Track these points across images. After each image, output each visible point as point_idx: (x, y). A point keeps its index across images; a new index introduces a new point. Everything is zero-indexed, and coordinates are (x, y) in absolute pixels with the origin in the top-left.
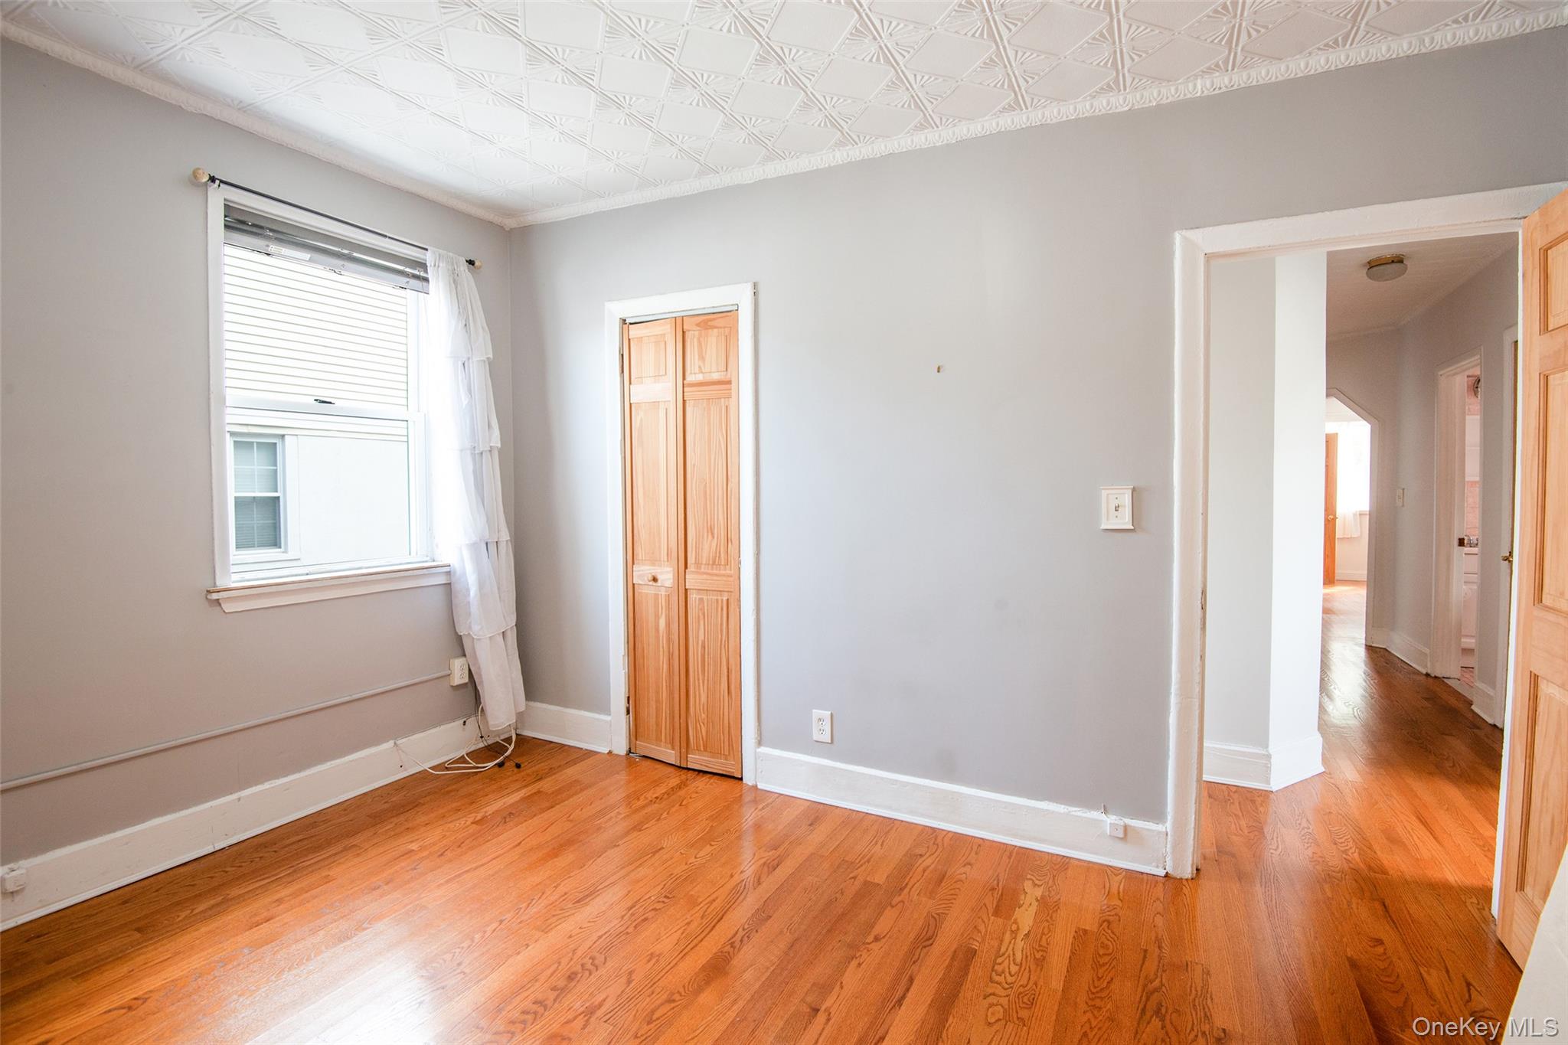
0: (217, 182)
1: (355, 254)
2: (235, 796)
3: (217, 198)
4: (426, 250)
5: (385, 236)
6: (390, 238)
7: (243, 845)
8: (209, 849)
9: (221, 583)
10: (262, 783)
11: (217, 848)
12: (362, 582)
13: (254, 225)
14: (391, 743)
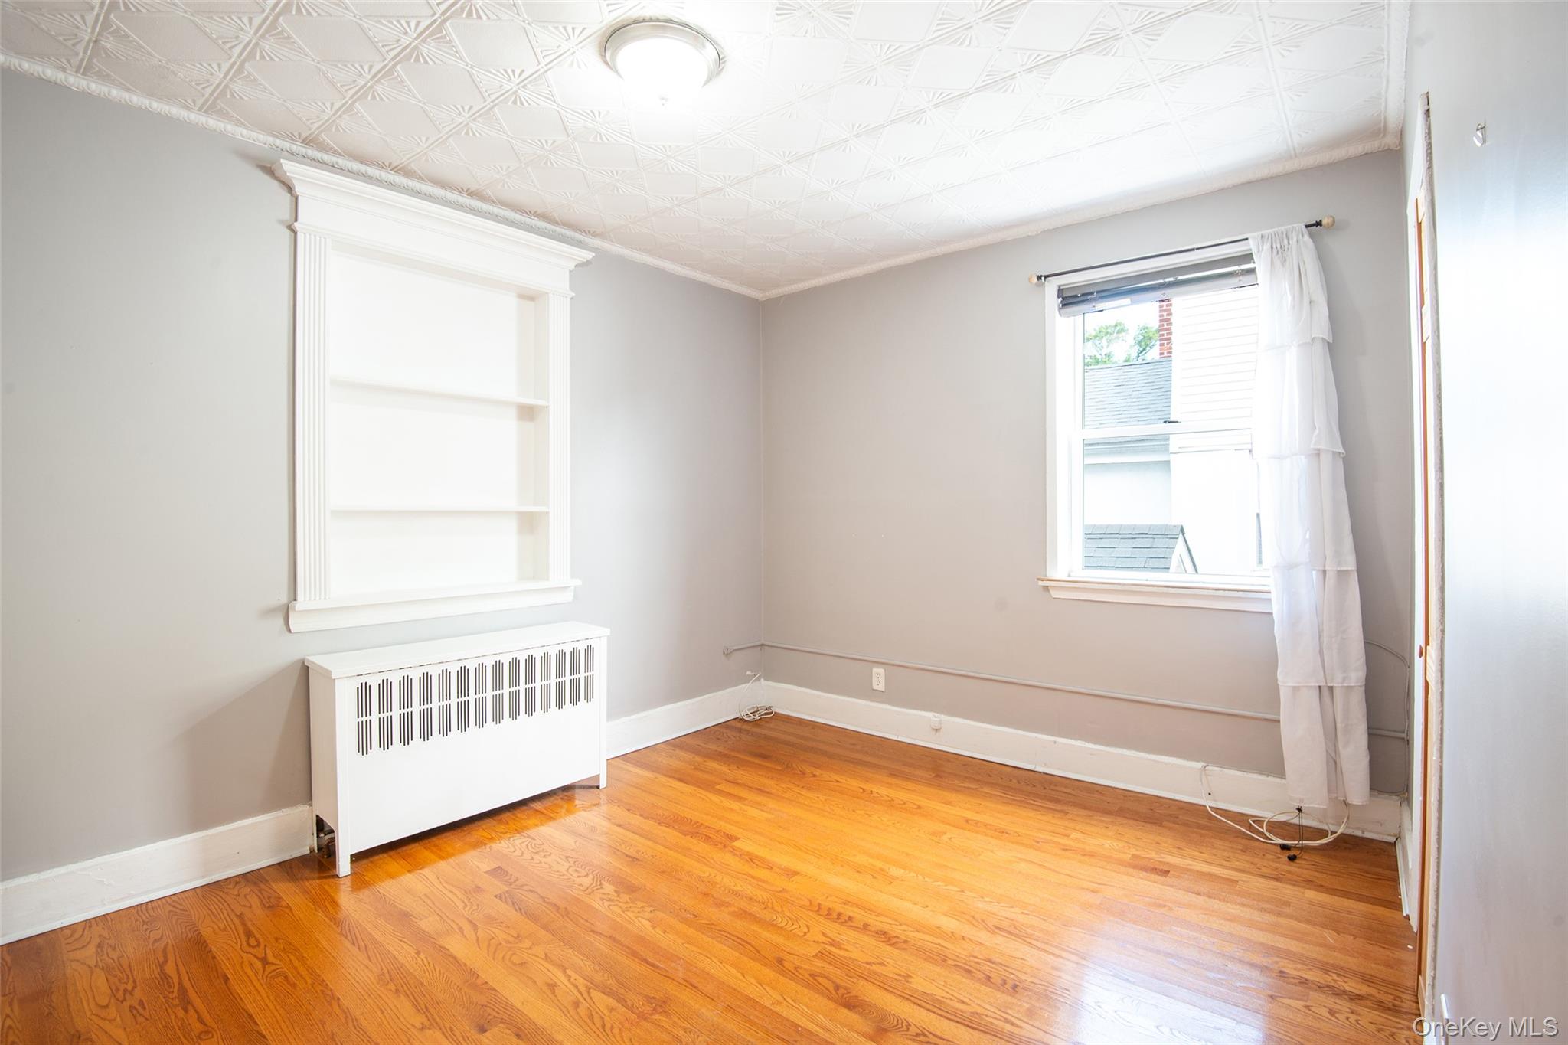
0: (1043, 278)
1: (1180, 278)
2: (1053, 739)
3: (1051, 287)
4: (1247, 239)
5: (1193, 250)
6: (1197, 249)
7: (1077, 783)
8: (1031, 767)
9: (1051, 574)
10: (1076, 739)
11: (1036, 770)
12: (1163, 593)
13: (1083, 295)
14: (1199, 765)
